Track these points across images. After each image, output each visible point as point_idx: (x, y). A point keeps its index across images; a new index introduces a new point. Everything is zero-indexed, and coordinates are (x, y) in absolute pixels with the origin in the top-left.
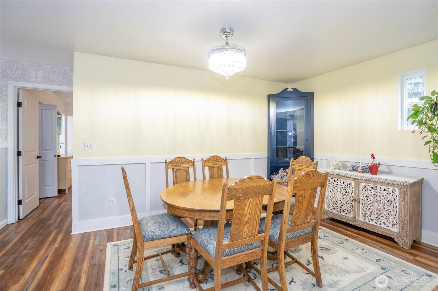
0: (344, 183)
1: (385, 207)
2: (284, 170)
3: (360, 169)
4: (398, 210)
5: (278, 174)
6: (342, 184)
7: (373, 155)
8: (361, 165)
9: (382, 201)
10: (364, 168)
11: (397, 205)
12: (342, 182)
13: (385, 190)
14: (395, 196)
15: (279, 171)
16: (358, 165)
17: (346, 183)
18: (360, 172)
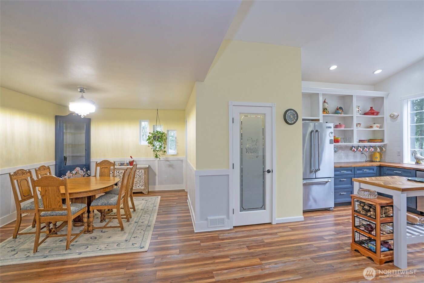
0: (118, 172)
1: (139, 179)
2: (70, 172)
3: (125, 164)
4: (143, 179)
5: (66, 175)
6: (117, 173)
7: (131, 157)
8: (125, 162)
9: (137, 177)
10: (127, 163)
11: (143, 177)
12: (117, 172)
13: (138, 172)
14: (142, 173)
15: (67, 174)
16: (124, 162)
17: (120, 172)
18: (125, 166)
